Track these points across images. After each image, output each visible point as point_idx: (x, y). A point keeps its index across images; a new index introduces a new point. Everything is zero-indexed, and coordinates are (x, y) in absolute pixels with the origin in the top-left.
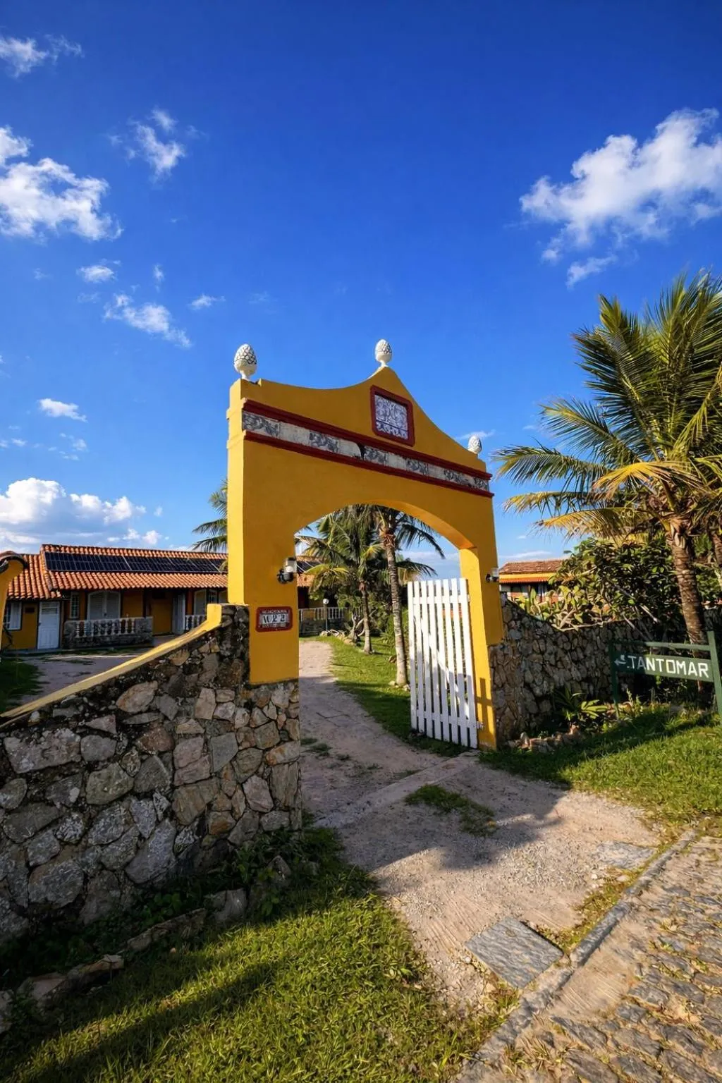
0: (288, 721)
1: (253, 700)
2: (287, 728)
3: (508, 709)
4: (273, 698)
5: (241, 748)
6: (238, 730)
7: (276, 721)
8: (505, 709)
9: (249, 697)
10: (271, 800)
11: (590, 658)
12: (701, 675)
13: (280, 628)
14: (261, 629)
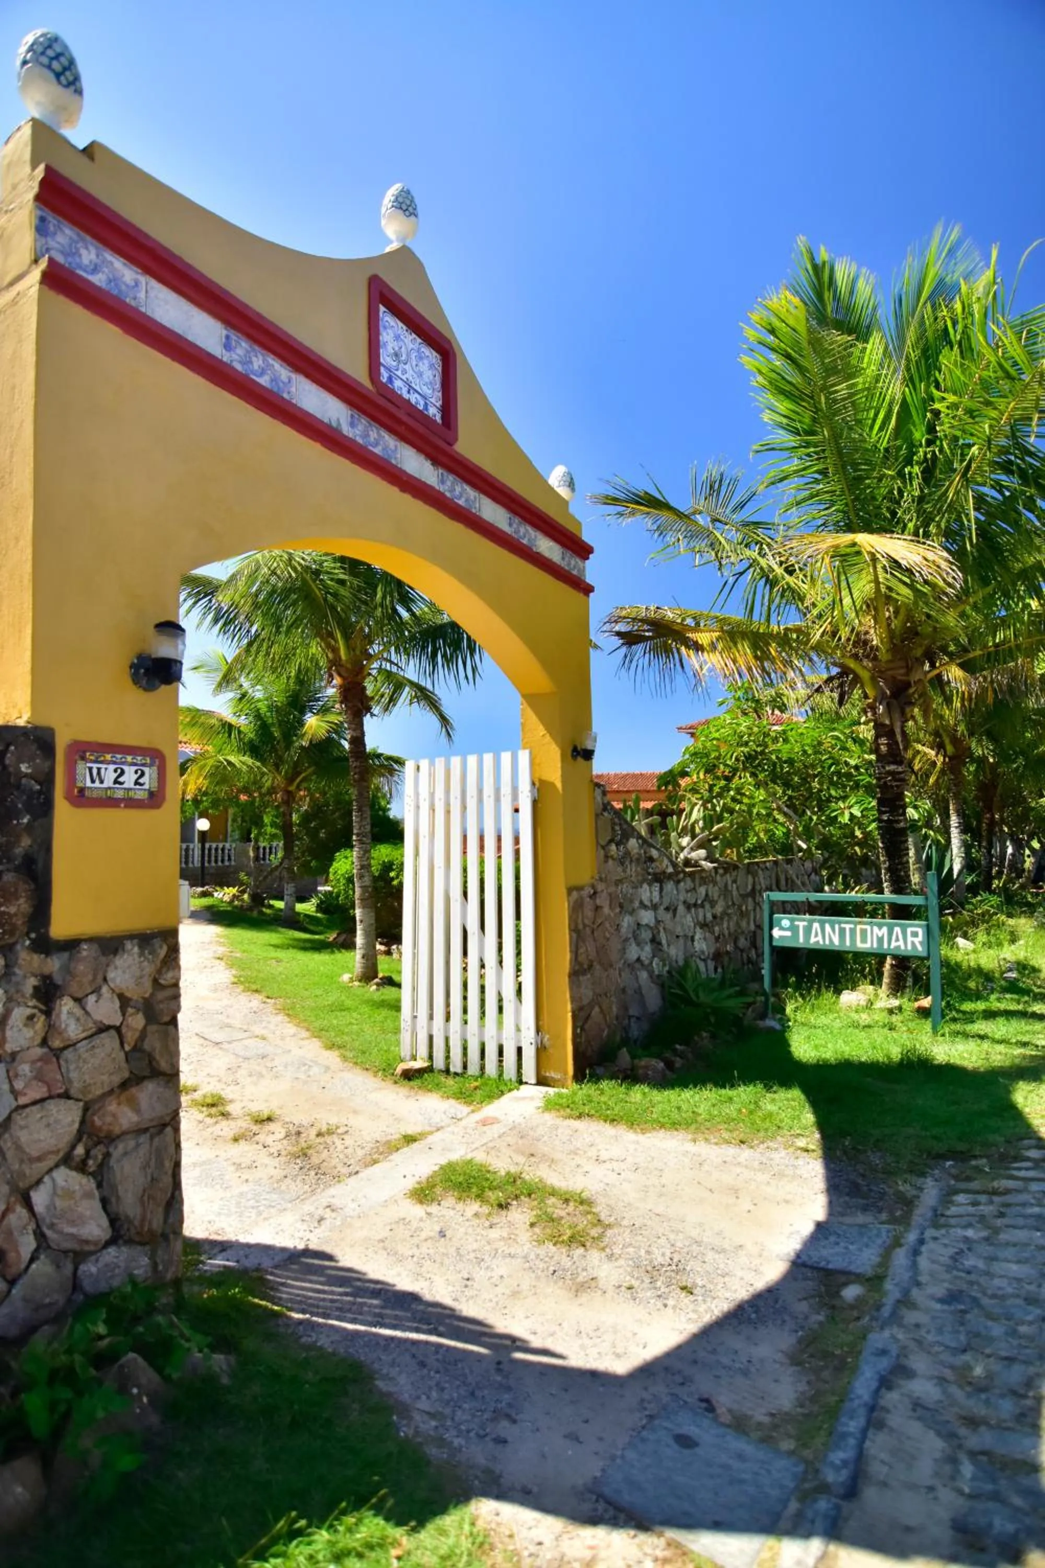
0: (153, 1028)
1: (58, 980)
2: (147, 1046)
3: (597, 1009)
4: (111, 975)
5: (22, 1101)
6: (14, 1056)
7: (118, 1029)
8: (592, 1008)
9: (46, 971)
10: (105, 1222)
11: (722, 919)
12: (909, 947)
13: (131, 803)
14: (80, 798)
